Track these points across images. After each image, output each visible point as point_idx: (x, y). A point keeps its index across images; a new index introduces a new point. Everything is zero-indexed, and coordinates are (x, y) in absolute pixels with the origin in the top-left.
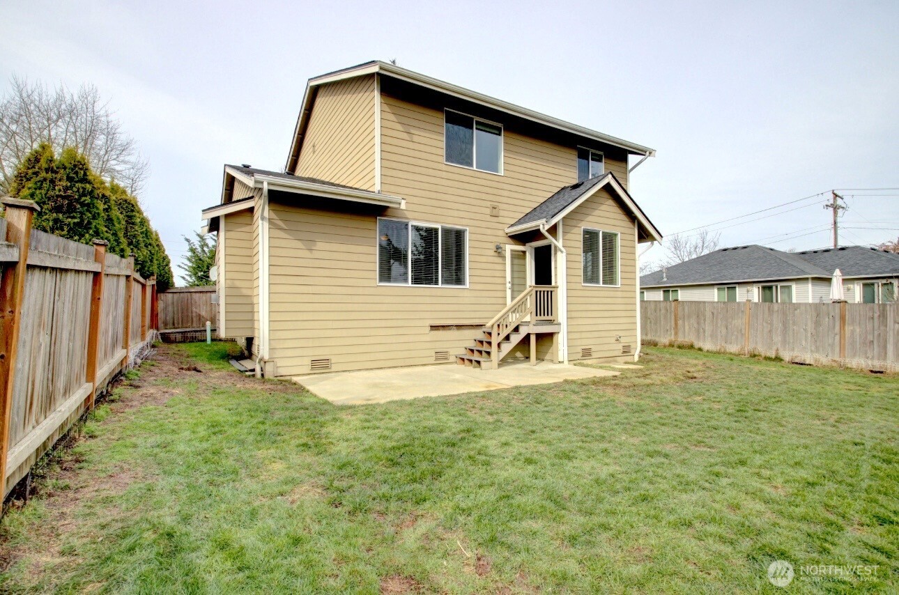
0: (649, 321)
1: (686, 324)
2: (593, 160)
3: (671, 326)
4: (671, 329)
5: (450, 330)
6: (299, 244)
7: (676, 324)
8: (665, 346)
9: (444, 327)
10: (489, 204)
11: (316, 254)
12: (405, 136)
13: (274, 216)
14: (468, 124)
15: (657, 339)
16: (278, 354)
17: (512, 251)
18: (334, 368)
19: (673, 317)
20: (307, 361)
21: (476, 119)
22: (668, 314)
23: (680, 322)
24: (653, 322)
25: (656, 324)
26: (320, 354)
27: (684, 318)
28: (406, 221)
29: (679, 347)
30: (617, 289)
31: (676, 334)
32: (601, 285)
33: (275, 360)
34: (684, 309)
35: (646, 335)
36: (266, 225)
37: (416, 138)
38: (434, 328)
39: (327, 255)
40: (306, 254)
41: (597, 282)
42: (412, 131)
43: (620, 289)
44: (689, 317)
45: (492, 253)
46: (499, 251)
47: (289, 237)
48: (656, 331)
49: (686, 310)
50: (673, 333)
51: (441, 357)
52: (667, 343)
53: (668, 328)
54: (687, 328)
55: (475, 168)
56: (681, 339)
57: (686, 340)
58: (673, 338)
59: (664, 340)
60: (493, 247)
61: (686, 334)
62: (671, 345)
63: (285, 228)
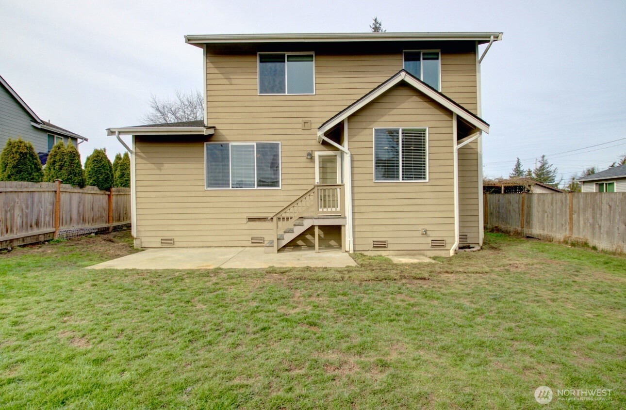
0: (546, 214)
1: (581, 218)
2: (424, 59)
3: (566, 220)
4: (566, 223)
5: (264, 221)
6: (153, 166)
7: (571, 219)
8: (559, 242)
9: (259, 219)
10: (300, 120)
11: (163, 172)
12: (226, 81)
13: (138, 150)
14: (281, 59)
15: (552, 234)
16: (143, 234)
17: (320, 156)
18: (176, 245)
19: (568, 211)
20: (159, 239)
21: (287, 54)
22: (564, 206)
23: (575, 216)
24: (549, 216)
25: (552, 218)
26: (168, 235)
27: (579, 212)
28: (227, 143)
29: (573, 245)
30: (426, 184)
31: (571, 229)
32: (401, 180)
33: (141, 238)
34: (579, 202)
35: (544, 230)
36: (134, 156)
37: (234, 81)
38: (251, 219)
39: (169, 172)
40: (158, 172)
41: (398, 178)
42: (231, 77)
43: (428, 184)
44: (585, 210)
45: (304, 159)
46: (311, 157)
47: (147, 162)
48: (552, 227)
49: (582, 204)
50: (568, 228)
51: (257, 242)
52: (562, 240)
53: (563, 223)
54: (582, 222)
55: (286, 94)
56: (576, 236)
57: (581, 237)
58: (567, 233)
59: (559, 236)
60: (305, 154)
61: (581, 230)
62: (566, 242)
63: (145, 157)
